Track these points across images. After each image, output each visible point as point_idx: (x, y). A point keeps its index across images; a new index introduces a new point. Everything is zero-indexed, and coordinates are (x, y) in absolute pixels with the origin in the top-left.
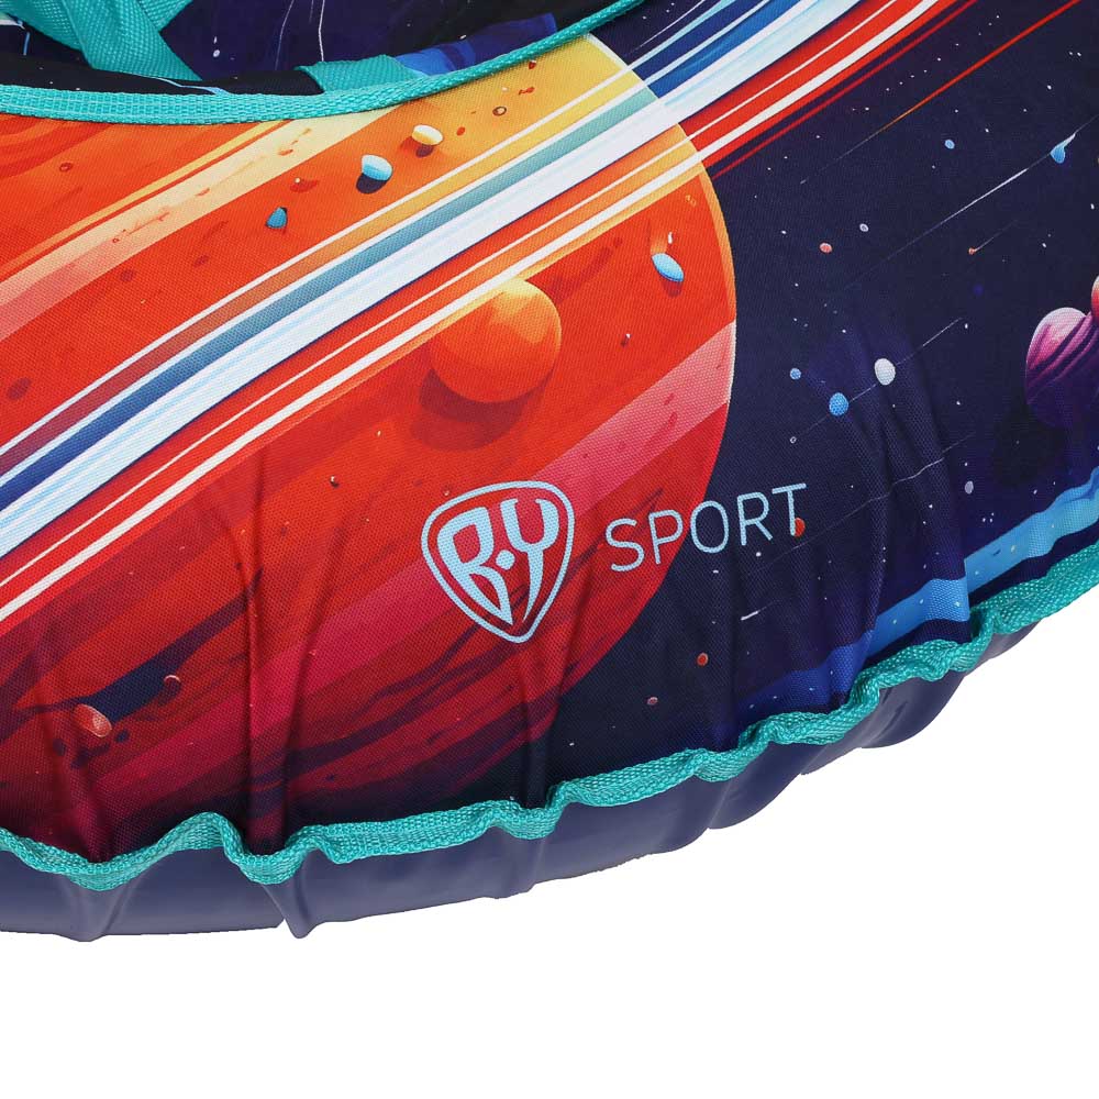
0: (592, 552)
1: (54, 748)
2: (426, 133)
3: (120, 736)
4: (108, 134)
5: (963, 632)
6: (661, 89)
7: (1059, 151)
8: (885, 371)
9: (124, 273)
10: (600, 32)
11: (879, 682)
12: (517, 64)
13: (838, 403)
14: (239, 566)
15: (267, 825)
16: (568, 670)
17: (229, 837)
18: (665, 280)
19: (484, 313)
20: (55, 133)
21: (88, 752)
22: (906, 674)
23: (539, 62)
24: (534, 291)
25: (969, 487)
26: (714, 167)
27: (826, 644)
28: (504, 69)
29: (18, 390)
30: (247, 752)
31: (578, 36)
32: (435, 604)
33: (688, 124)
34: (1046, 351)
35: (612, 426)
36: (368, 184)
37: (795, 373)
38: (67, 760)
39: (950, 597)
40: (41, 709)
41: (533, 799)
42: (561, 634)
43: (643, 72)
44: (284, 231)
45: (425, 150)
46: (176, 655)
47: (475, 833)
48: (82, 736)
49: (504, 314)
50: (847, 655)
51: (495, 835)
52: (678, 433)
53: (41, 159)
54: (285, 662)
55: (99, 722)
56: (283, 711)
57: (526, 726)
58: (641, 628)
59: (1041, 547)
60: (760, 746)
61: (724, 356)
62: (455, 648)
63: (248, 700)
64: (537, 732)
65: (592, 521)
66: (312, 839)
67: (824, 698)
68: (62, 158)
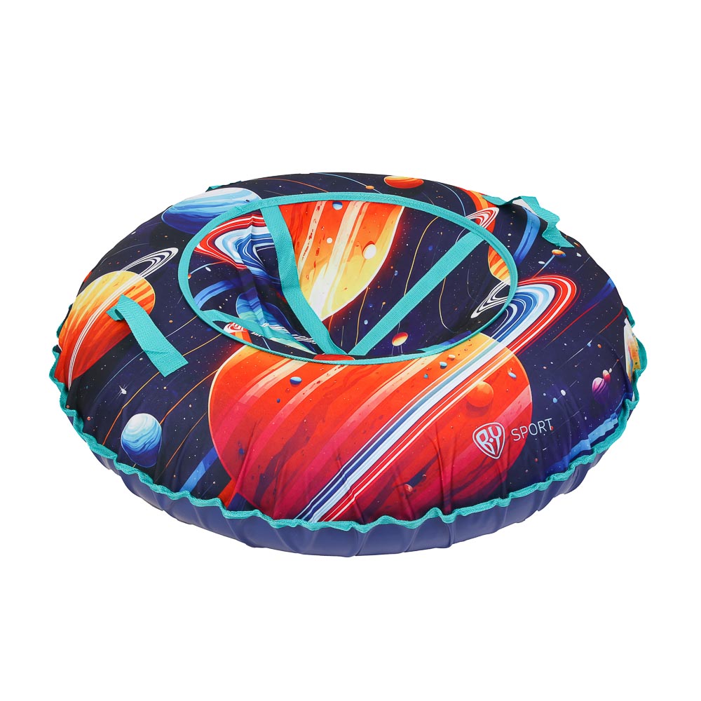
0: (509, 437)
1: (400, 495)
2: (451, 356)
3: (414, 491)
4: (383, 366)
5: (590, 452)
6: (500, 341)
7: (589, 344)
8: (563, 393)
9: (397, 391)
10: (482, 332)
11: (574, 465)
12: (467, 340)
13: (555, 400)
14: (435, 448)
15: (448, 508)
16: (508, 465)
17: (440, 512)
18: (512, 378)
19: (476, 389)
20: (371, 368)
21: (408, 495)
22: (579, 463)
23: (471, 339)
24: (485, 383)
25: (586, 418)
26: (517, 354)
27: (562, 456)
28: (464, 341)
29: (381, 417)
30: (442, 491)
31: (478, 333)
32: (478, 452)
33: (508, 347)
34: (596, 387)
35: (509, 408)
36: (443, 367)
37: (545, 394)
38: (404, 498)
39: (586, 444)
40: (397, 486)
41: (504, 497)
42: (506, 456)
43: (495, 338)
44: (428, 378)
45: (453, 359)
46: (424, 470)
47: (493, 506)
48: (406, 491)
49: (480, 389)
50: (566, 458)
51: (497, 507)
52: (523, 408)
53: (371, 372)
54: (448, 468)
55: (410, 488)
56: (448, 480)
57: (501, 479)
58: (522, 454)
59: (603, 434)
60: (550, 481)
61: (529, 391)
62: (483, 462)
63: (441, 478)
64: (503, 480)
65: (508, 430)
66: (457, 512)
67: (563, 469)
68: (376, 371)
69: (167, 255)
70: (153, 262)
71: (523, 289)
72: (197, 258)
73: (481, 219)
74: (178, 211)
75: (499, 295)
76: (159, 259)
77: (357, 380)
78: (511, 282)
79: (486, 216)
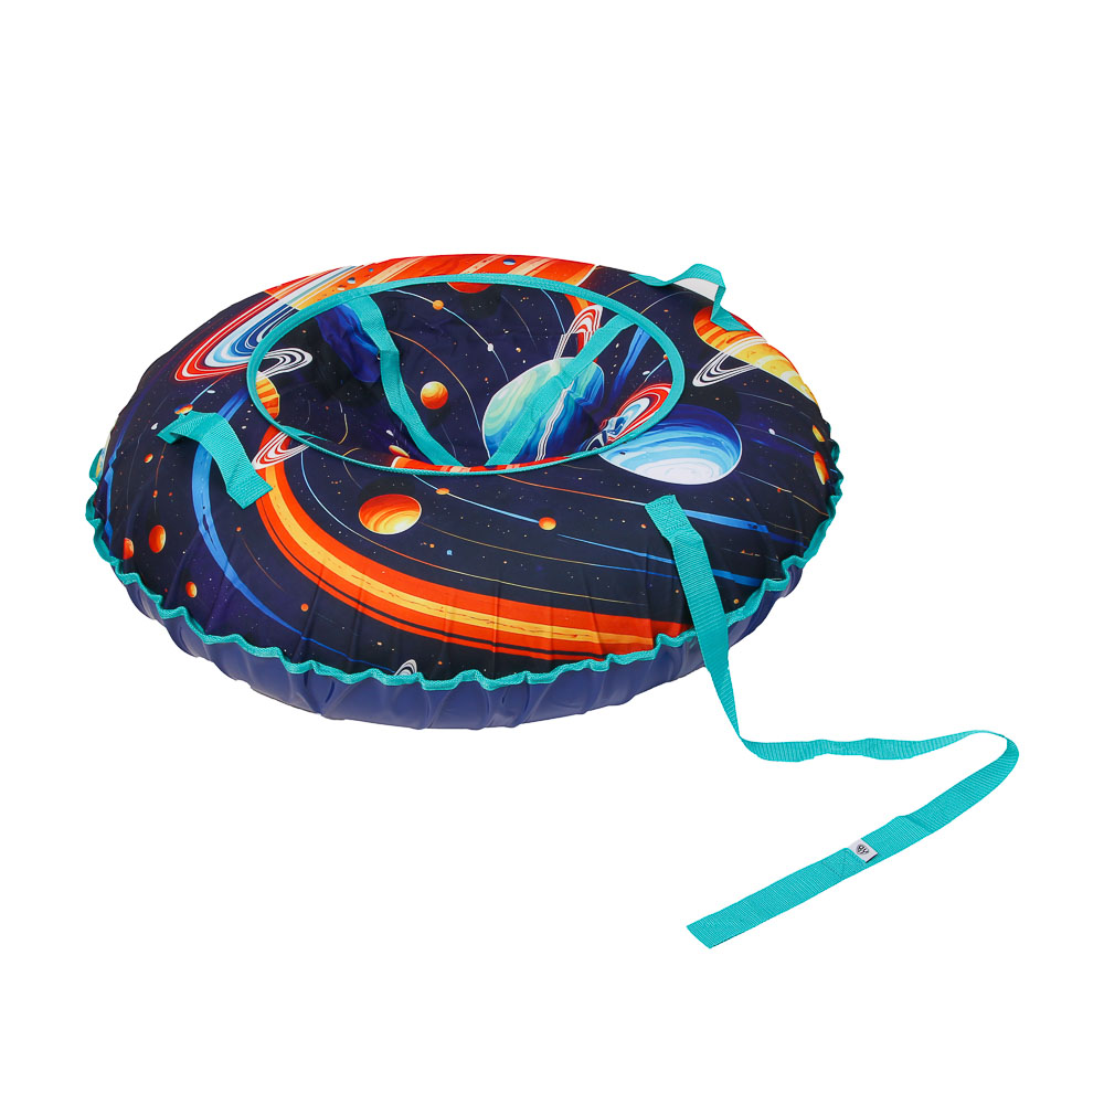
6: (286, 305)
43: (291, 307)
69: (705, 378)
70: (718, 369)
71: (241, 360)
72: (666, 376)
73: (279, 450)
74: (719, 439)
75: (274, 362)
76: (713, 372)
77: (445, 264)
78: (255, 376)
79: (272, 454)
